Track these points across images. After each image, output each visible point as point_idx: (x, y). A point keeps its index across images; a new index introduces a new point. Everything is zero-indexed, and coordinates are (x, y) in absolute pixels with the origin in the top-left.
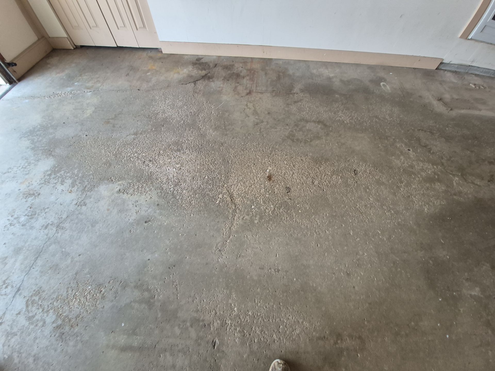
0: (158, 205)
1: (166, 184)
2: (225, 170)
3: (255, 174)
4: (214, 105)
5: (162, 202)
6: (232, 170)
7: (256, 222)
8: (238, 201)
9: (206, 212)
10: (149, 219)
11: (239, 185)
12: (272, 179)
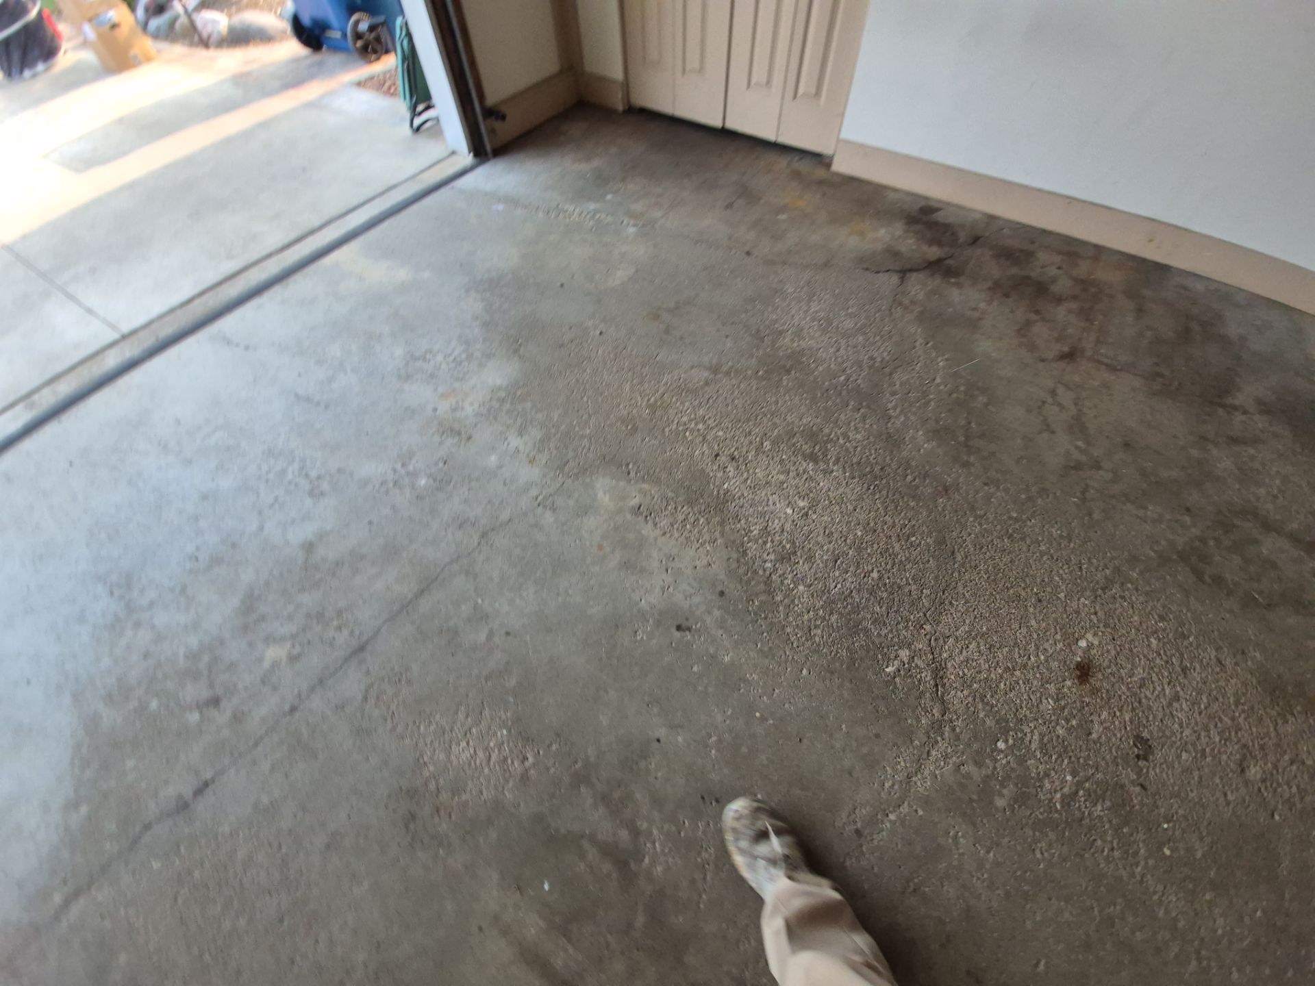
0: (722, 594)
1: (756, 542)
2: (936, 578)
3: (1035, 636)
4: (947, 360)
5: (734, 590)
6: (960, 588)
7: (1000, 803)
8: (957, 698)
9: (847, 684)
10: (688, 624)
11: (971, 646)
12: (1092, 681)
